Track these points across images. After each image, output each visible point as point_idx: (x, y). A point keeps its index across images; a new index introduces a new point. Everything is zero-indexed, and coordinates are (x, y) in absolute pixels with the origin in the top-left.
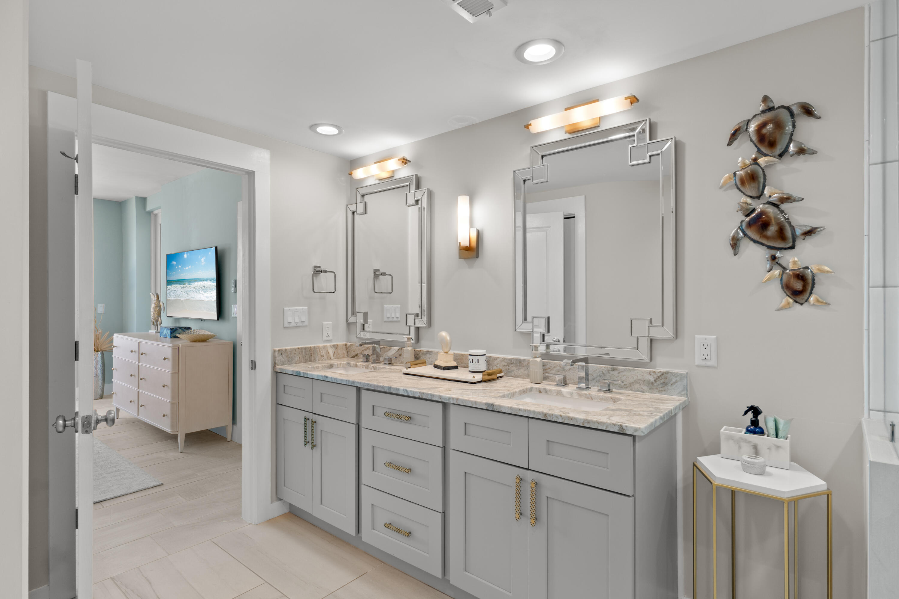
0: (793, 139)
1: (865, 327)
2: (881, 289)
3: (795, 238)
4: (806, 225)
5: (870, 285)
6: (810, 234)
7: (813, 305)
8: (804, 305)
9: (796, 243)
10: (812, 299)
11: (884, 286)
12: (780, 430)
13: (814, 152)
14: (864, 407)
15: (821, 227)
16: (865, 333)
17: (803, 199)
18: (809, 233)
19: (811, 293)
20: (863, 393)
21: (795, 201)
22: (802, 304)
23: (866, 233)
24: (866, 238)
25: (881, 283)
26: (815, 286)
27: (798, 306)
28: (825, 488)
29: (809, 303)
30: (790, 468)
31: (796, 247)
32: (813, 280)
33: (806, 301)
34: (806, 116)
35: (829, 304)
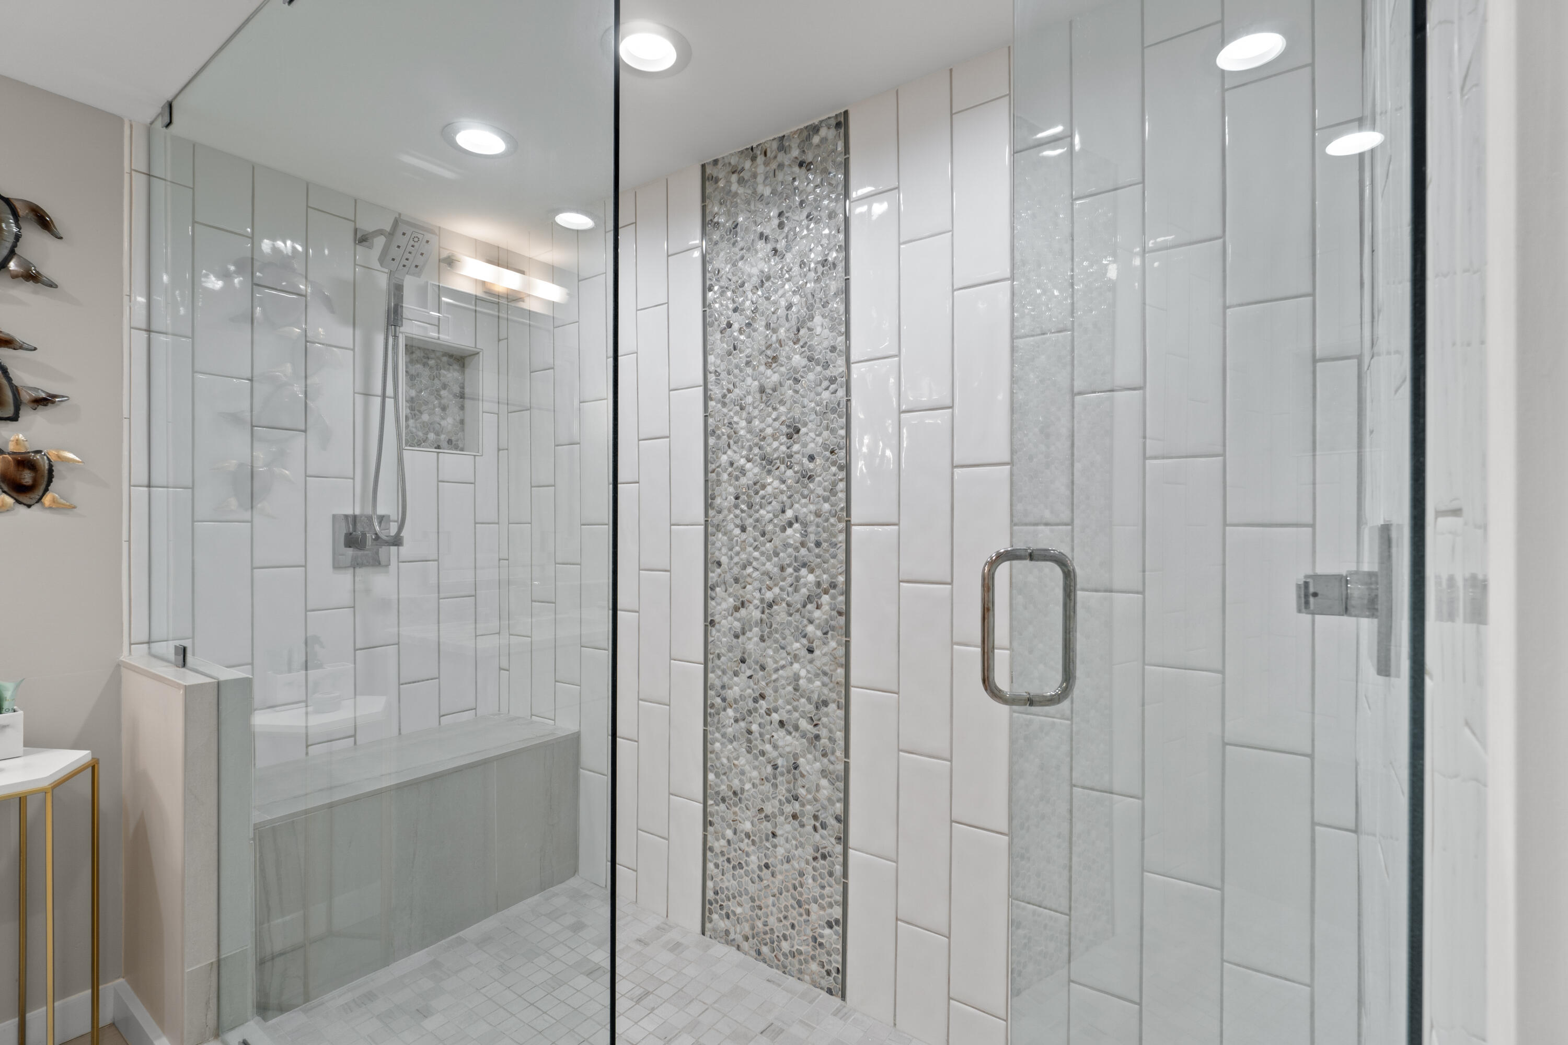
0: (16, 252)
1: (125, 537)
2: (146, 489)
3: (20, 405)
4: (39, 389)
5: (132, 484)
6: (45, 403)
7: (50, 508)
8: (33, 508)
9: (21, 412)
10: (47, 499)
11: (149, 486)
12: (6, 700)
13: (52, 285)
14: (123, 642)
15: (63, 397)
16: (125, 546)
17: (35, 349)
18: (43, 401)
19: (46, 490)
20: (122, 624)
21: (21, 348)
22: (29, 506)
23: (126, 414)
24: (126, 422)
25: (145, 482)
26: (53, 479)
27: (22, 509)
28: (89, 758)
29: (43, 504)
30: (26, 754)
31: (19, 419)
32: (51, 471)
33: (37, 502)
34: (40, 227)
35: (75, 507)
